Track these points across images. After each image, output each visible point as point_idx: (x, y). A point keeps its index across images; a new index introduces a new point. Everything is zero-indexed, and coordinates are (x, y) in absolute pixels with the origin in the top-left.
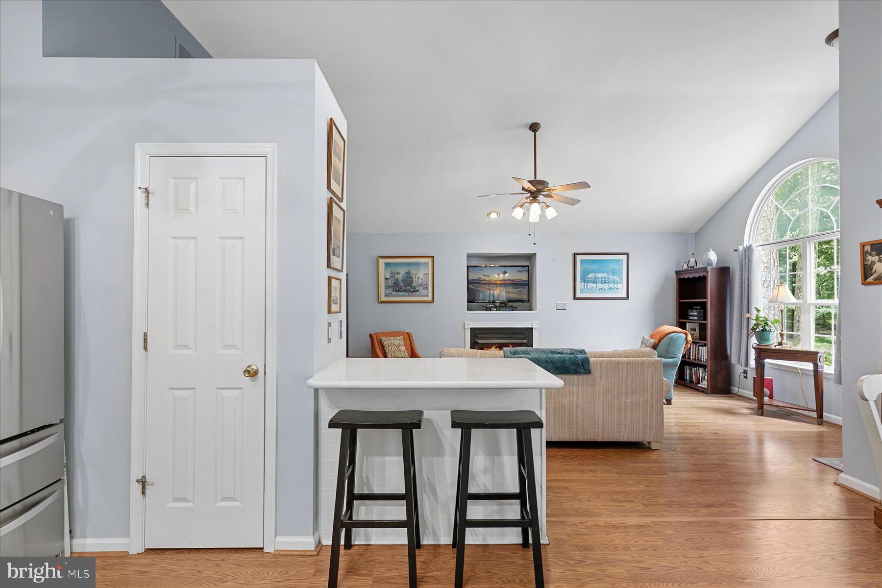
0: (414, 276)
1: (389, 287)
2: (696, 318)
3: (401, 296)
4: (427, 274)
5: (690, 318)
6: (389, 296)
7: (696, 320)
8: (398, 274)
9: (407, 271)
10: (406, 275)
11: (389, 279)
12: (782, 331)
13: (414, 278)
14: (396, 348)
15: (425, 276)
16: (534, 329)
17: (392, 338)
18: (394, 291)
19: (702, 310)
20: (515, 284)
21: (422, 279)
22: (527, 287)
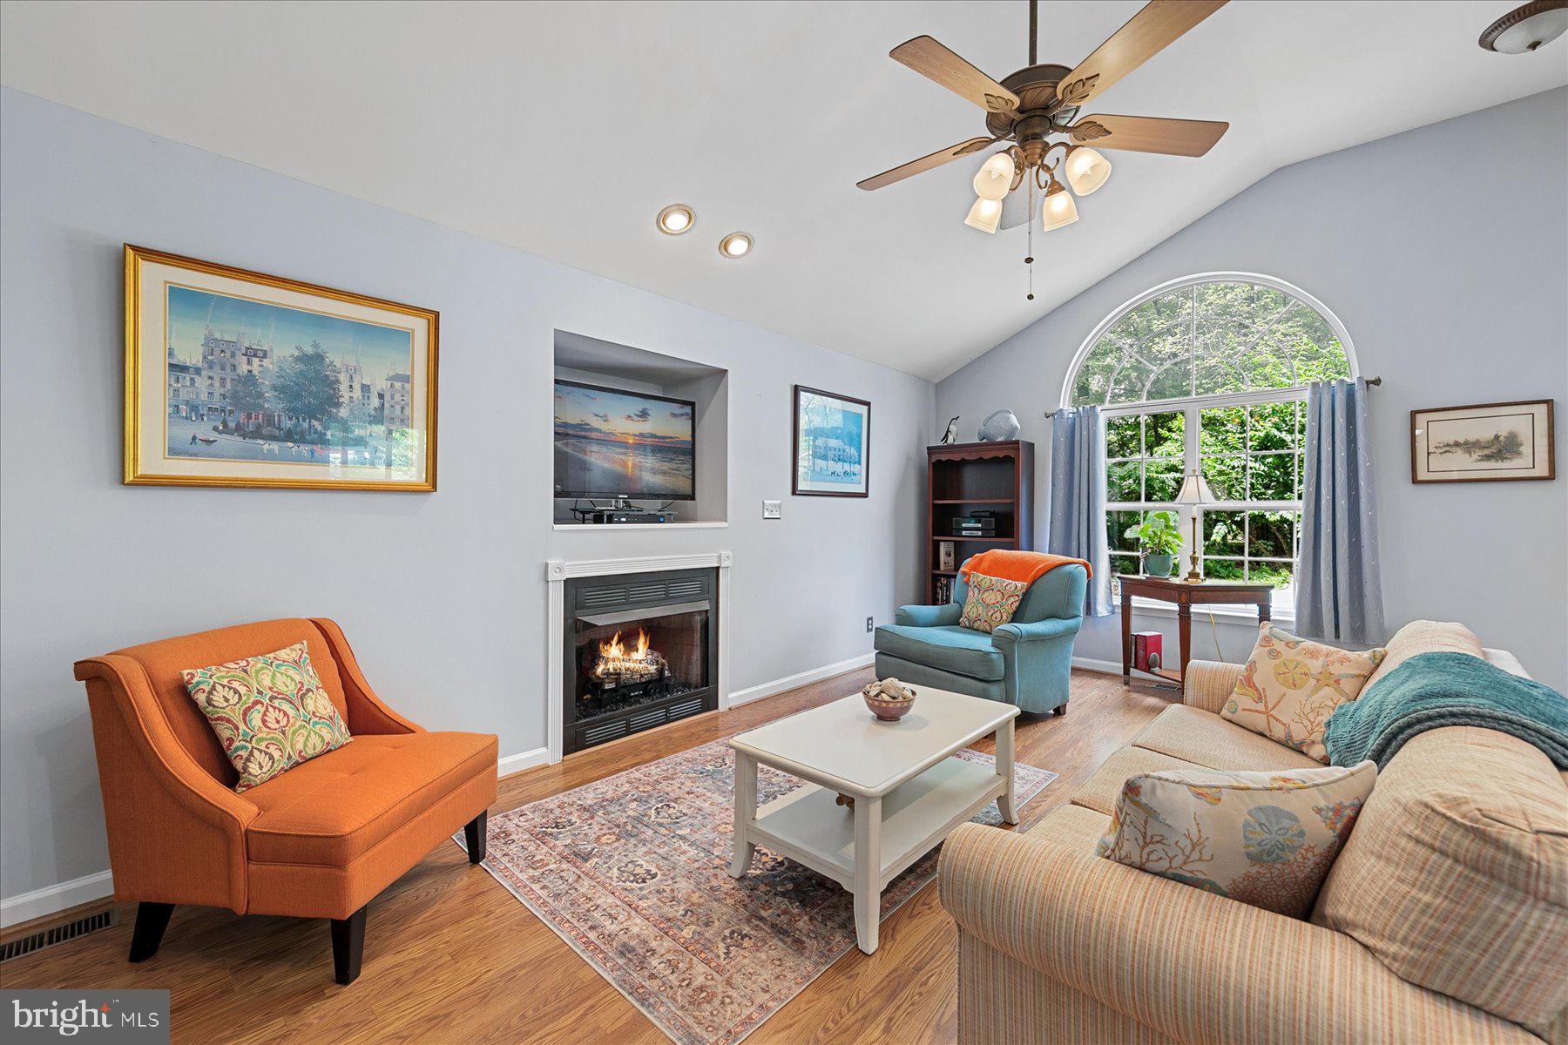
0: (343, 377)
1: (194, 408)
2: (980, 533)
3: (269, 457)
4: (406, 379)
5: (964, 533)
6: (194, 455)
7: (979, 537)
8: (251, 353)
9: (309, 350)
10: (299, 366)
11: (198, 371)
12: (1194, 553)
13: (344, 387)
14: (291, 712)
15: (398, 385)
16: (721, 570)
17: (257, 663)
18: (226, 430)
19: (993, 519)
20: (663, 448)
21: (381, 396)
22: (689, 458)
